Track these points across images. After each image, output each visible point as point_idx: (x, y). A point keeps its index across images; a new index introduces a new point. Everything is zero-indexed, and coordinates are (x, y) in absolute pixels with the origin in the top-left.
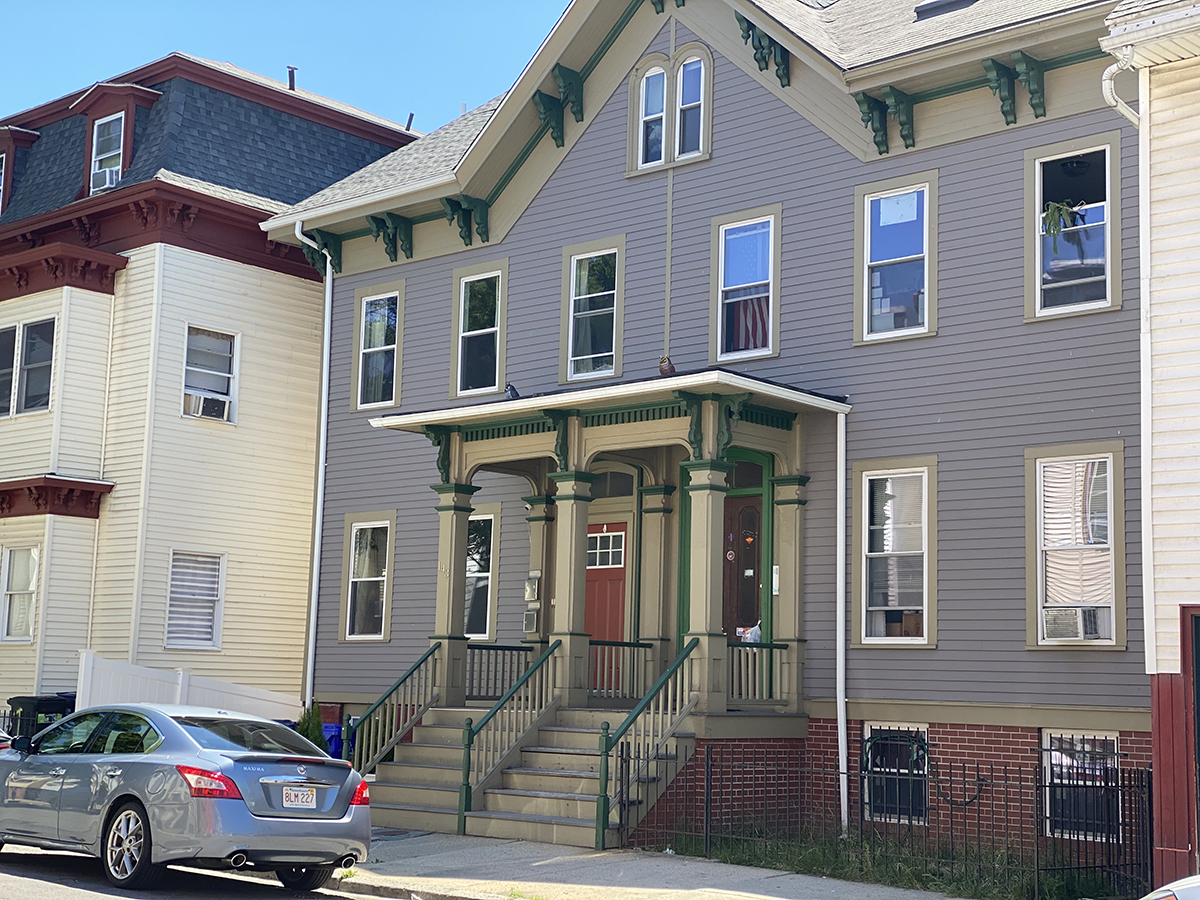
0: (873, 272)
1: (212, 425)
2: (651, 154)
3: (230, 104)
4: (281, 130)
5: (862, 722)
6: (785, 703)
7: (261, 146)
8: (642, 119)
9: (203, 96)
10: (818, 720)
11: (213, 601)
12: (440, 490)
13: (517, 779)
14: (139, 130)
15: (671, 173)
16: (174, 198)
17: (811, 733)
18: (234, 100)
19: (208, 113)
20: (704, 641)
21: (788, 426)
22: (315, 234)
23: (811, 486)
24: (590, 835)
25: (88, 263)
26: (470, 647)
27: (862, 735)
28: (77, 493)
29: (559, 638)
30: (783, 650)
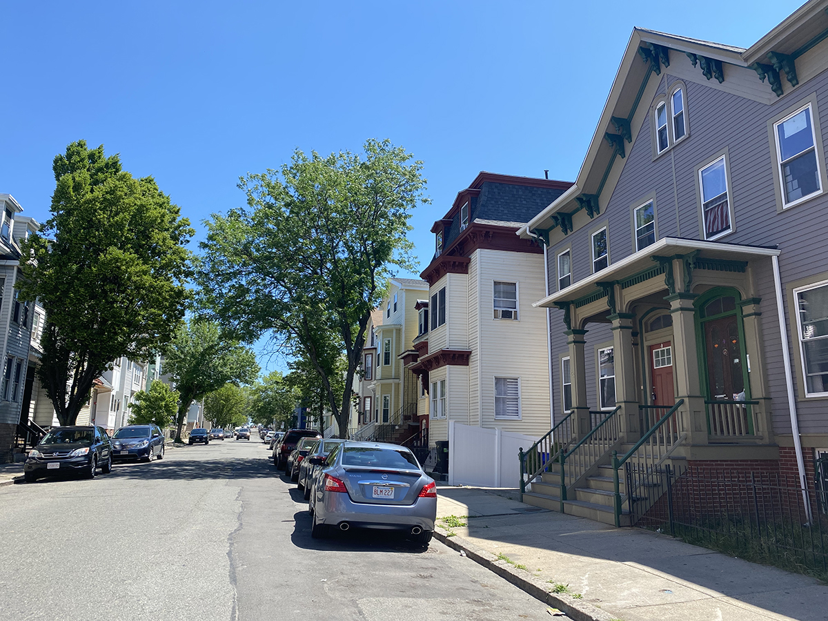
0: (784, 167)
1: (507, 322)
2: (663, 146)
3: (509, 188)
4: (534, 195)
5: (813, 449)
6: (761, 438)
7: (524, 202)
8: (658, 129)
9: (496, 187)
10: (785, 448)
11: (517, 399)
12: (568, 334)
13: (593, 483)
14: (473, 207)
15: (672, 152)
16: (481, 229)
17: (782, 456)
18: (511, 186)
19: (499, 193)
20: (686, 400)
21: (744, 271)
22: (535, 231)
23: (763, 303)
24: (611, 517)
25: (455, 263)
26: (591, 412)
27: (814, 457)
28: (457, 356)
29: (620, 404)
30: (756, 405)
